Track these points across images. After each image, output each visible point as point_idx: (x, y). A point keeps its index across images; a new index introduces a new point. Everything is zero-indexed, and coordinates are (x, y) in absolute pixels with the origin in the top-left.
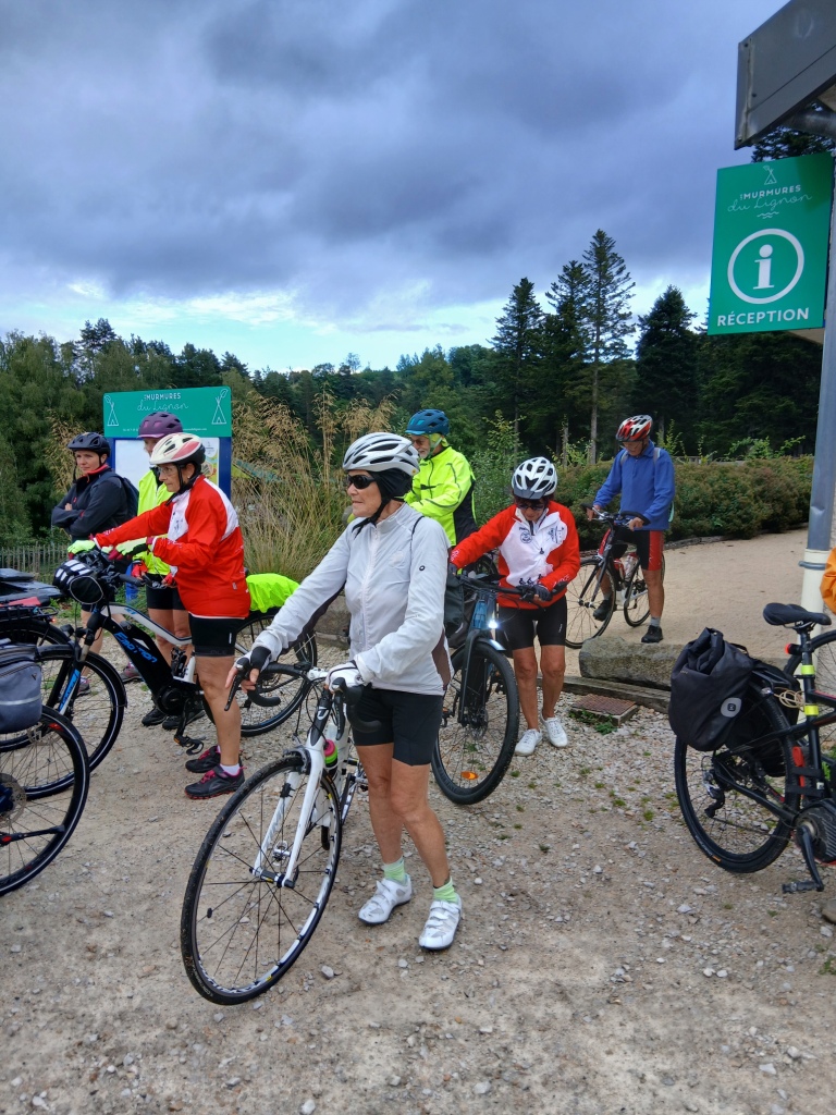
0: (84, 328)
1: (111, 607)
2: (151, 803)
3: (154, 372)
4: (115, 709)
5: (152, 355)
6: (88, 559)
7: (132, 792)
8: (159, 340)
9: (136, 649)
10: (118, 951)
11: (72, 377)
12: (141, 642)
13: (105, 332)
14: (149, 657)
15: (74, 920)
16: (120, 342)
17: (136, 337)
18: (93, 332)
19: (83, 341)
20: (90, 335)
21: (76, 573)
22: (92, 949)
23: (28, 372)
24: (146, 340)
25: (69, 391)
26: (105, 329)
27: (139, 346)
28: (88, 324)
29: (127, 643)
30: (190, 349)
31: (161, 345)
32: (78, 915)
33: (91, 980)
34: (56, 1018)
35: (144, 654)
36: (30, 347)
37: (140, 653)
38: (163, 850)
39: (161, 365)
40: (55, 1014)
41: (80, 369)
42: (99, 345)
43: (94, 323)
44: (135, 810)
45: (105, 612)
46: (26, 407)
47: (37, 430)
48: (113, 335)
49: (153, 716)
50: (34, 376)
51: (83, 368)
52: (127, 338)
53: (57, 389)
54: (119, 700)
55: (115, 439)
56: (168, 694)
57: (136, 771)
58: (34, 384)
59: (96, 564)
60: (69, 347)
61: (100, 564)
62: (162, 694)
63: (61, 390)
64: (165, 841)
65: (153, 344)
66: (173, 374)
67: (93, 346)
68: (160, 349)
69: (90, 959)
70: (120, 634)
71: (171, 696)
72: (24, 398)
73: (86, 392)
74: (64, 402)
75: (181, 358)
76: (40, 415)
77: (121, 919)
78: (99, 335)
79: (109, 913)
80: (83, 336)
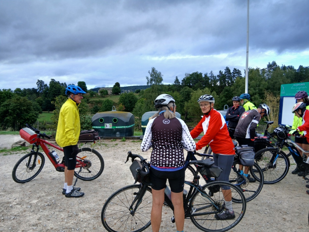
0: (268, 64)
1: (288, 140)
2: (296, 192)
3: (289, 75)
4: (287, 166)
5: (288, 70)
6: (282, 128)
7: (291, 189)
8: (291, 65)
9: (293, 152)
10: (291, 221)
11: (264, 78)
12: (295, 150)
13: (274, 65)
14: (297, 154)
15: (279, 212)
16: (279, 67)
17: (283, 65)
18: (271, 65)
19: (267, 68)
20: (270, 66)
21: (279, 131)
22: (284, 219)
23: (252, 78)
24: (287, 66)
25: (263, 82)
26: (274, 64)
27: (284, 68)
28: (269, 63)
29: (291, 150)
30: (301, 67)
31: (291, 67)
32: (280, 211)
33: (285, 225)
34: (277, 229)
35: (295, 153)
36: (253, 71)
37: (294, 153)
38: (301, 204)
39: (292, 73)
40: (277, 228)
41: (266, 76)
42: (272, 68)
43: (271, 63)
44: (292, 193)
45: (286, 141)
46: (251, 87)
47: (254, 93)
48: (276, 65)
49: (295, 172)
50: (254, 79)
51: (267, 76)
52: (280, 66)
53: (260, 82)
54: (288, 164)
55: (283, 97)
56: (301, 165)
57: (291, 184)
58: (254, 81)
59: (284, 129)
60: (263, 70)
61: (285, 129)
62: (300, 165)
63: (261, 82)
64: (301, 202)
65: (289, 67)
66: (295, 75)
67: (271, 69)
68: (291, 68)
69: (284, 221)
70: (289, 147)
71: (302, 166)
72: (251, 85)
73: (268, 82)
74: (261, 85)
75: (298, 70)
76: (255, 89)
77: (291, 215)
78: (272, 66)
79: (288, 213)
80: (268, 67)
